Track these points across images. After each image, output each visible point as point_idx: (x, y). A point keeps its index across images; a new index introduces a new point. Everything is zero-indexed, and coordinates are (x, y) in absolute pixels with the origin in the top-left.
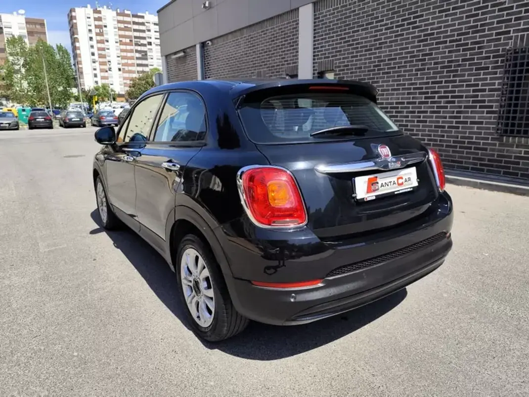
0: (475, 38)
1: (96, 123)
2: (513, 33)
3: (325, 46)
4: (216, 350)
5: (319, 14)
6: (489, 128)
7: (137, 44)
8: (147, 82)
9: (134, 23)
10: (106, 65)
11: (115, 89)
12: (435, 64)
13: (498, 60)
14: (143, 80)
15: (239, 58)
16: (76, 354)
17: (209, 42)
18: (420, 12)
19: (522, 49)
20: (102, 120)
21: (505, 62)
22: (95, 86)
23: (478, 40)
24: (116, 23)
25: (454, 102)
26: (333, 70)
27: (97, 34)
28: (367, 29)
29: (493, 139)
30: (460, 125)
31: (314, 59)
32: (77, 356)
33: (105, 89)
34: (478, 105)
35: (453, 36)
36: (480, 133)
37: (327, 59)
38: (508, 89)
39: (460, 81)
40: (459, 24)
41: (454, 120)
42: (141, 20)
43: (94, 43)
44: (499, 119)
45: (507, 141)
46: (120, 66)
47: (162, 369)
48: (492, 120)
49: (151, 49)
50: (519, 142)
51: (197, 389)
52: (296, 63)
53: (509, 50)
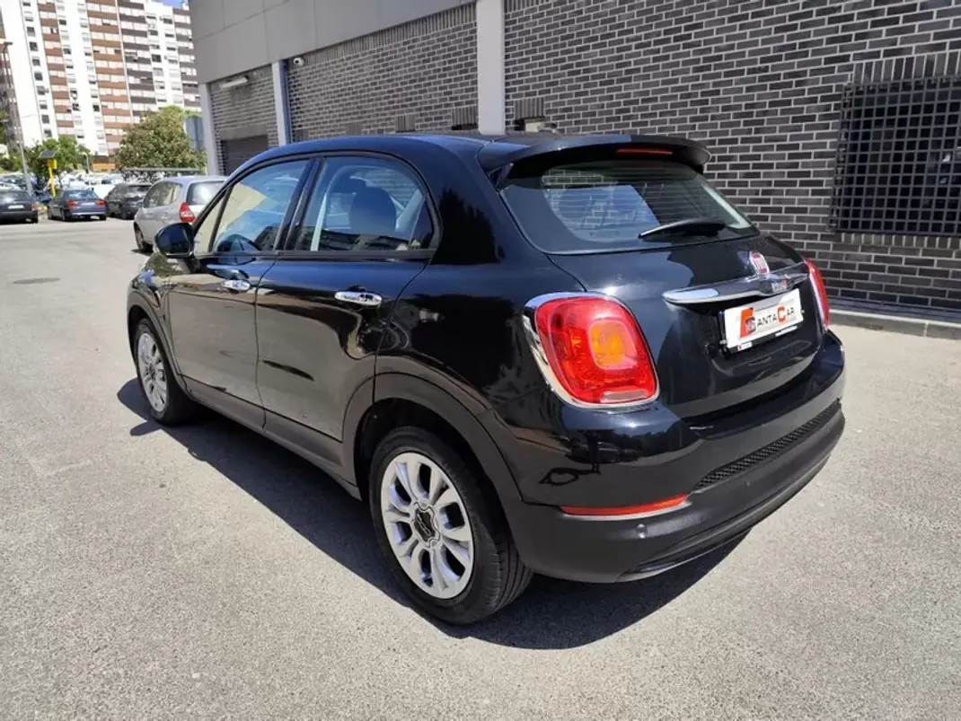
0: (791, 66)
1: (58, 214)
2: (854, 60)
3: (527, 74)
4: (470, 638)
5: (515, 15)
6: (816, 220)
7: (129, 59)
8: (157, 134)
9: (124, 18)
10: (68, 98)
11: (87, 147)
12: (725, 109)
13: (830, 105)
14: (151, 129)
15: (361, 92)
16: (196, 676)
17: (299, 59)
18: (697, 19)
19: (869, 87)
20: (71, 207)
21: (842, 108)
22: (46, 140)
23: (796, 69)
24: (85, 15)
25: (757, 175)
26: (543, 117)
27: (46, 38)
28: (604, 45)
29: (823, 237)
30: (770, 215)
31: (507, 97)
32: (201, 679)
33: (67, 146)
34: (798, 180)
35: (754, 62)
36: (803, 228)
37: (531, 98)
38: (849, 153)
39: (768, 140)
40: (764, 42)
41: (759, 206)
42: (136, 13)
43: (40, 54)
44: (833, 204)
45: (848, 239)
46: (97, 101)
47: (381, 686)
48: (822, 206)
49: (161, 69)
50: (868, 242)
51: (462, 715)
52: (472, 102)
53: (848, 89)
